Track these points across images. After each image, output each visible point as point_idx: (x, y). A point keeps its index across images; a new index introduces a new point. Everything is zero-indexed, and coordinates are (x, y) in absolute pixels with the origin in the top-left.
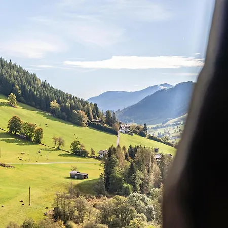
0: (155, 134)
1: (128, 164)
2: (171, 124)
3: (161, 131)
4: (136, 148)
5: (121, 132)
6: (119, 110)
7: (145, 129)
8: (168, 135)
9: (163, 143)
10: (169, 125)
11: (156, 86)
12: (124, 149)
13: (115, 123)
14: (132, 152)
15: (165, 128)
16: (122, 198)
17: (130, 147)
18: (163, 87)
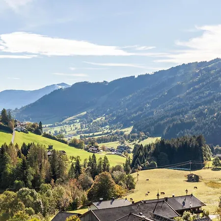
0: (52, 132)
1: (20, 161)
2: (67, 122)
3: (58, 129)
4: (29, 146)
5: (16, 130)
6: (16, 109)
7: (41, 127)
8: (64, 133)
9: (58, 140)
10: (66, 123)
11: (54, 85)
12: (17, 146)
13: (10, 122)
14: (25, 149)
15: (62, 127)
16: (12, 193)
17: (24, 144)
18: (60, 87)
